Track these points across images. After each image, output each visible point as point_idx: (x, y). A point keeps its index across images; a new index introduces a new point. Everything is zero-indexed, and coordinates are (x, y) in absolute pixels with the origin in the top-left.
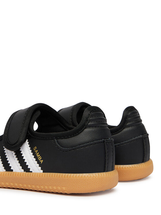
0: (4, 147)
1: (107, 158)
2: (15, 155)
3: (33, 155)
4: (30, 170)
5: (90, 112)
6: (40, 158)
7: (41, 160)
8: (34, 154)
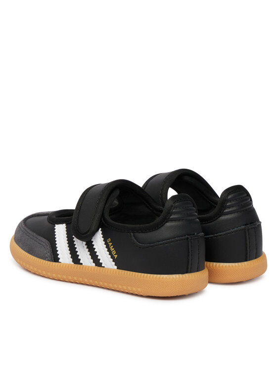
0: (73, 236)
1: (190, 258)
2: (86, 245)
3: (106, 247)
4: (103, 265)
5: (174, 203)
6: (114, 252)
7: (115, 255)
8: (108, 247)
